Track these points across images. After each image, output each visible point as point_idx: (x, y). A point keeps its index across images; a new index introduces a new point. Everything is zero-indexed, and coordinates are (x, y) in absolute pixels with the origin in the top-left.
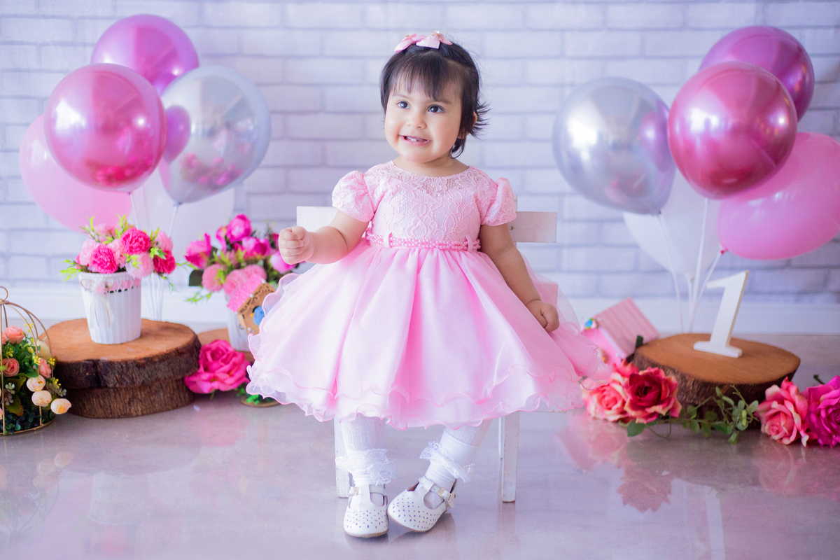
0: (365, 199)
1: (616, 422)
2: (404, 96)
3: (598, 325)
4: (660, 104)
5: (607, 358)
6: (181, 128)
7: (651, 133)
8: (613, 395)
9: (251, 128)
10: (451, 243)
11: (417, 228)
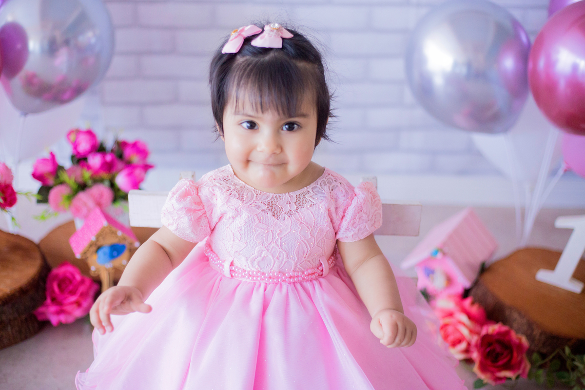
0: (204, 221)
1: (461, 361)
2: (250, 116)
3: (444, 254)
4: (516, 24)
5: (450, 281)
6: (19, 46)
7: (509, 63)
8: (457, 336)
9: (93, 41)
10: (303, 273)
11: (263, 259)
